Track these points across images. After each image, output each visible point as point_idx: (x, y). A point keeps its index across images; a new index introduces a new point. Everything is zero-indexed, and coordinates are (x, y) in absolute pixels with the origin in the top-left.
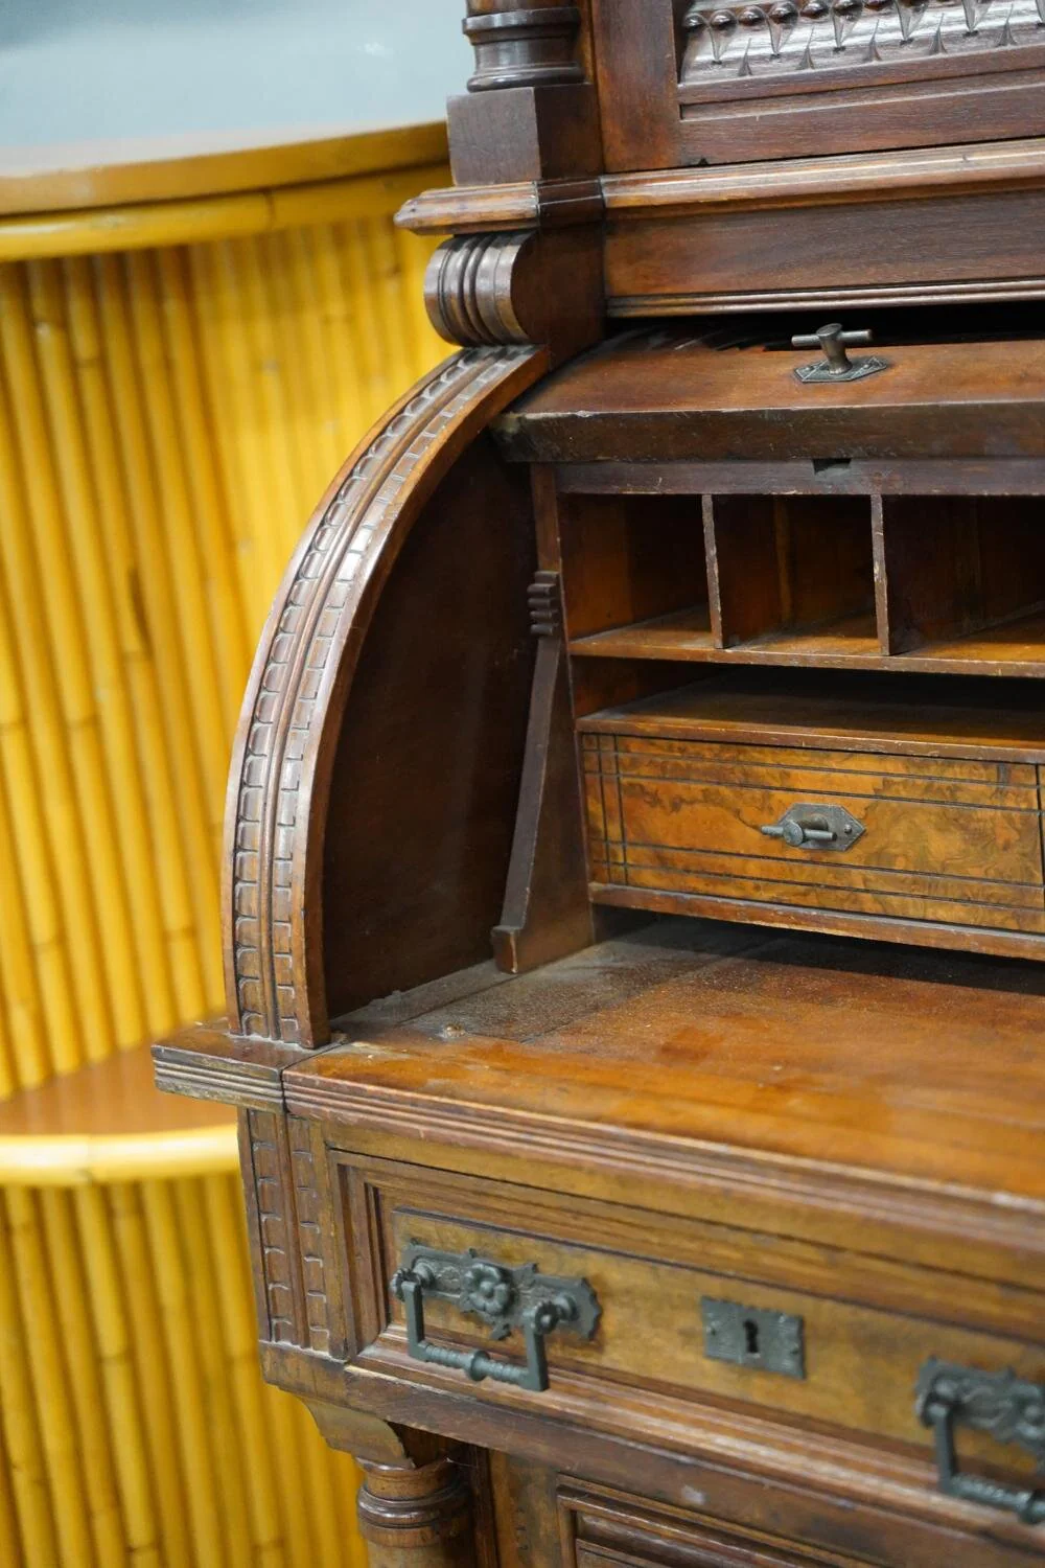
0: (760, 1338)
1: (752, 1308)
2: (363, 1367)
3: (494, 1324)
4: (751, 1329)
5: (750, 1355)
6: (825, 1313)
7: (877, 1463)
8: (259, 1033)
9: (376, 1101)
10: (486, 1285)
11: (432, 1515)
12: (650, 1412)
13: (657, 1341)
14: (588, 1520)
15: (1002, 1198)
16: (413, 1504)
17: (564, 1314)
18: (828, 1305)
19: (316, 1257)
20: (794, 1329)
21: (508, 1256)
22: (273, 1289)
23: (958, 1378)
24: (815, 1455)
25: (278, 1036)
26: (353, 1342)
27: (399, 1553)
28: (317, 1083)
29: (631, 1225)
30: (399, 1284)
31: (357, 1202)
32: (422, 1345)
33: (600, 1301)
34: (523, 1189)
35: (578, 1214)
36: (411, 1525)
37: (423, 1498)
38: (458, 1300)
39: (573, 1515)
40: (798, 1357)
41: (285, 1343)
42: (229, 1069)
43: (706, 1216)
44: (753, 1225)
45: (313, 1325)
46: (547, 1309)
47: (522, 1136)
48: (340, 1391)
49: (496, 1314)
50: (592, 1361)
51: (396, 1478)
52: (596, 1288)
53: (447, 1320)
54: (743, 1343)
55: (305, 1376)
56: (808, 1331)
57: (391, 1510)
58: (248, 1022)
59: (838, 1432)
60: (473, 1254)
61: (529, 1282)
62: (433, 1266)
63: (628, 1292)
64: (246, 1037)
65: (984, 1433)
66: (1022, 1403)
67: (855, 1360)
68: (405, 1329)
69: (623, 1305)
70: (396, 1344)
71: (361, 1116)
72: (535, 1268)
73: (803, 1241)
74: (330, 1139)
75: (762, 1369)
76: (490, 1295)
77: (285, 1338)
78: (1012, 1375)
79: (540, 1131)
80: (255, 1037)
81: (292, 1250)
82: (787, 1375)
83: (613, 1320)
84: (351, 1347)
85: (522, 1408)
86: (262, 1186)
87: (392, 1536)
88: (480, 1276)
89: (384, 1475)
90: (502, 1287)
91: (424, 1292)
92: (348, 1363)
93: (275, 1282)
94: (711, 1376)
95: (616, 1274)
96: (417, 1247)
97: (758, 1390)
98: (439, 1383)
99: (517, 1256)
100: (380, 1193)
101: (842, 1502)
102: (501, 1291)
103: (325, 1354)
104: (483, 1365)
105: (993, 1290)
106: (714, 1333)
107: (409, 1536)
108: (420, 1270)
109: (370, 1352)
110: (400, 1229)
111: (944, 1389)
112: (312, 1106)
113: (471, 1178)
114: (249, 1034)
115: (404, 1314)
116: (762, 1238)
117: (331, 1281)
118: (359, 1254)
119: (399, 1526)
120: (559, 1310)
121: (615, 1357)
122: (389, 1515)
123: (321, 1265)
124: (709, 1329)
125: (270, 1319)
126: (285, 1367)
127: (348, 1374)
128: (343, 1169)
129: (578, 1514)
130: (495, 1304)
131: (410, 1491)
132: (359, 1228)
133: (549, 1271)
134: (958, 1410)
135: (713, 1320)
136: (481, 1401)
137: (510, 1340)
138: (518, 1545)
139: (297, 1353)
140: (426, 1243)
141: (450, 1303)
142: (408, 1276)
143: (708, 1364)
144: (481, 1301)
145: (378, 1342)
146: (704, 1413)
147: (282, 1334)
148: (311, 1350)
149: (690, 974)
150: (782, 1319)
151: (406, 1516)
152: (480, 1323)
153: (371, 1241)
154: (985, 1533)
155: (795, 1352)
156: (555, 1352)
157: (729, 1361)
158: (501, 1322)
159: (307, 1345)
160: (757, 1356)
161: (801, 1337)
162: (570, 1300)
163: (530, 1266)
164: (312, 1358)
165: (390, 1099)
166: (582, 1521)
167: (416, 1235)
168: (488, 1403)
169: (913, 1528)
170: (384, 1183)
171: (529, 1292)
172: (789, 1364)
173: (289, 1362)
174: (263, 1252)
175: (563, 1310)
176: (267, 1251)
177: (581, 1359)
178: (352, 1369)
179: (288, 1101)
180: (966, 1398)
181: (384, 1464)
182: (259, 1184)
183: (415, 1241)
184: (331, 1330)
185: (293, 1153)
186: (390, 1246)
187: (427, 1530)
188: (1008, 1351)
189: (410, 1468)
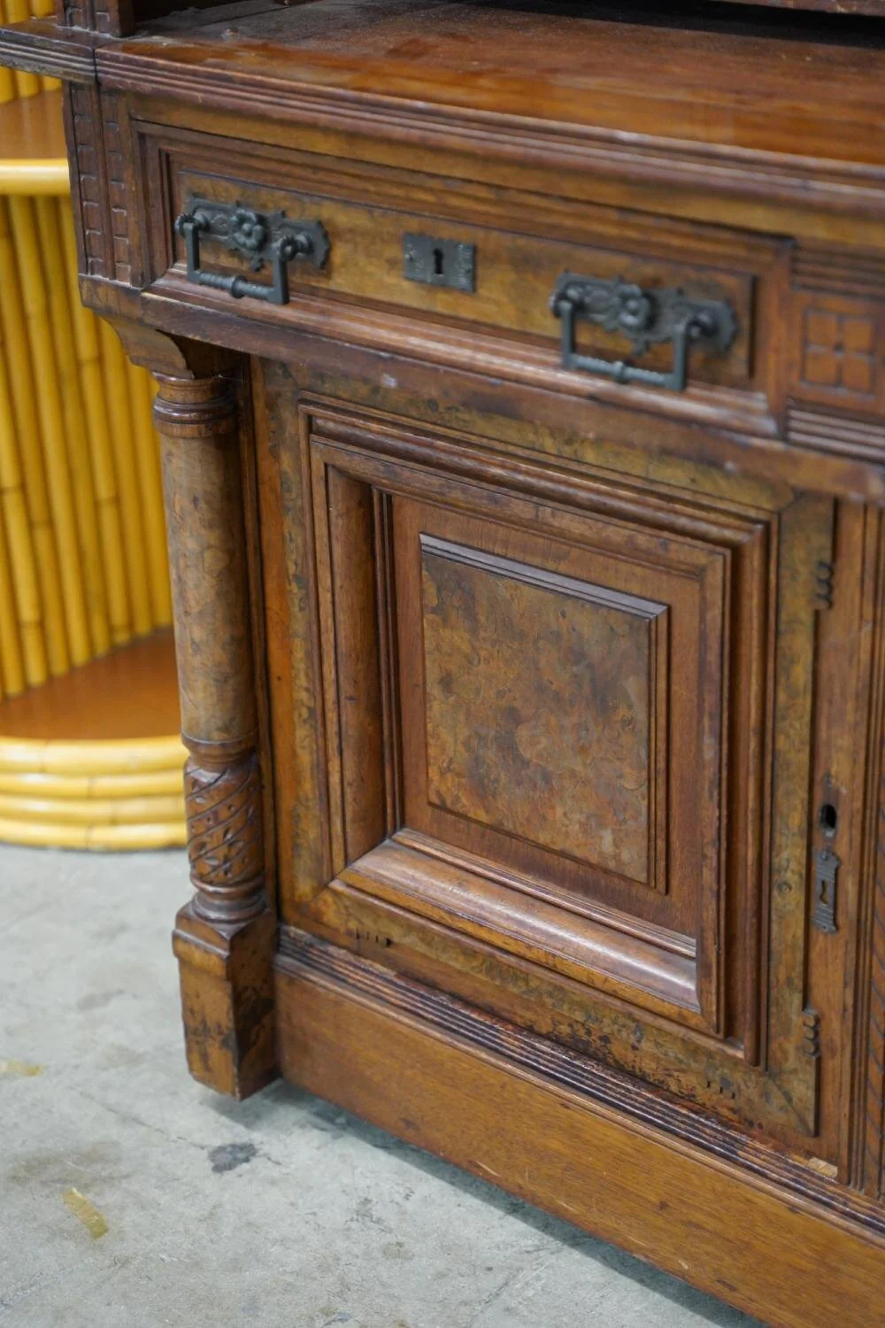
0: (445, 262)
1: (441, 240)
2: (155, 294)
3: (252, 258)
4: (438, 256)
5: (436, 275)
6: (493, 241)
7: (522, 353)
8: (80, 25)
9: (166, 73)
10: (246, 226)
11: (207, 416)
12: (362, 321)
13: (370, 269)
14: (320, 422)
15: (624, 135)
16: (192, 407)
17: (303, 249)
18: (495, 234)
19: (121, 208)
20: (468, 255)
21: (264, 206)
22: (89, 234)
23: (582, 285)
24: (478, 349)
25: (94, 28)
26: (147, 274)
27: (181, 442)
28: (121, 59)
29: (354, 176)
30: (181, 224)
31: (153, 164)
32: (198, 272)
33: (331, 239)
34: (276, 149)
35: (316, 168)
36: (191, 422)
37: (199, 404)
38: (226, 240)
39: (310, 419)
40: (470, 275)
41: (98, 277)
42: (54, 48)
43: (410, 167)
44: (444, 172)
45: (119, 262)
46: (290, 242)
47: (275, 100)
48: (137, 312)
49: (252, 249)
50: (323, 285)
51: (181, 386)
52: (327, 229)
53: (218, 257)
54: (432, 267)
55: (111, 300)
56: (479, 257)
57: (176, 410)
58: (71, 15)
59: (497, 331)
60: (239, 205)
61: (280, 224)
62: (207, 214)
63: (351, 231)
64: (69, 28)
65: (596, 324)
66: (625, 298)
67: (512, 276)
68: (185, 266)
69: (347, 241)
70: (180, 277)
71: (155, 86)
72: (284, 214)
73: (479, 183)
74: (133, 111)
75: (444, 286)
76: (249, 234)
77: (98, 273)
78: (622, 280)
79: (287, 95)
80: (76, 28)
81: (103, 202)
82: (462, 290)
83: (340, 253)
84: (147, 278)
85: (270, 321)
86: (81, 151)
87: (177, 429)
88: (242, 220)
89: (172, 385)
90: (258, 228)
91: (201, 235)
92: (144, 291)
93: (91, 229)
94: (407, 293)
95: (342, 218)
96: (197, 200)
97: (441, 303)
98: (209, 305)
99: (271, 205)
100: (171, 158)
101: (493, 380)
102: (256, 231)
103: (128, 284)
104: (242, 286)
105: (614, 215)
106: (411, 259)
107: (190, 430)
108: (199, 217)
109: (160, 282)
110: (185, 185)
111: (572, 293)
112: (118, 78)
113: (238, 142)
114: (72, 25)
115: (185, 254)
116: (449, 182)
117: (132, 227)
118: (153, 206)
119: (182, 422)
120: (299, 244)
121: (340, 282)
122: (176, 414)
123: (125, 214)
124: (407, 256)
125: (86, 256)
126: (96, 293)
127: (144, 299)
128: (142, 137)
129: (314, 418)
130: (252, 242)
131: (191, 398)
132: (154, 185)
133: (294, 217)
134: (580, 308)
135: (412, 249)
136: (239, 316)
137: (264, 272)
138: (270, 444)
139: (107, 283)
140: (203, 196)
141: (220, 243)
142: (188, 219)
143: (406, 284)
144: (242, 239)
145: (167, 275)
146: (402, 322)
147: (96, 269)
148: (117, 282)
149: (422, 11)
150: (461, 246)
151: (187, 415)
152: (241, 258)
153: (163, 197)
154: (592, 397)
155: (468, 271)
156: (296, 279)
157: (422, 282)
158: (257, 256)
159: (114, 277)
160: (441, 275)
161: (474, 262)
162: (308, 239)
163: (279, 212)
164: (117, 287)
165: (176, 71)
166: (316, 424)
167: (196, 191)
168: (246, 318)
169: (542, 396)
170: (173, 149)
171: (279, 232)
172: (464, 281)
173: (101, 291)
174: (81, 205)
175: (302, 244)
176: (85, 203)
177: (314, 284)
178: (147, 295)
179: (100, 75)
180: (587, 300)
181: (172, 376)
182: (79, 149)
183: (196, 195)
184: (131, 265)
185: (105, 124)
186: (177, 201)
187: (202, 426)
188: (620, 262)
189: (191, 379)
